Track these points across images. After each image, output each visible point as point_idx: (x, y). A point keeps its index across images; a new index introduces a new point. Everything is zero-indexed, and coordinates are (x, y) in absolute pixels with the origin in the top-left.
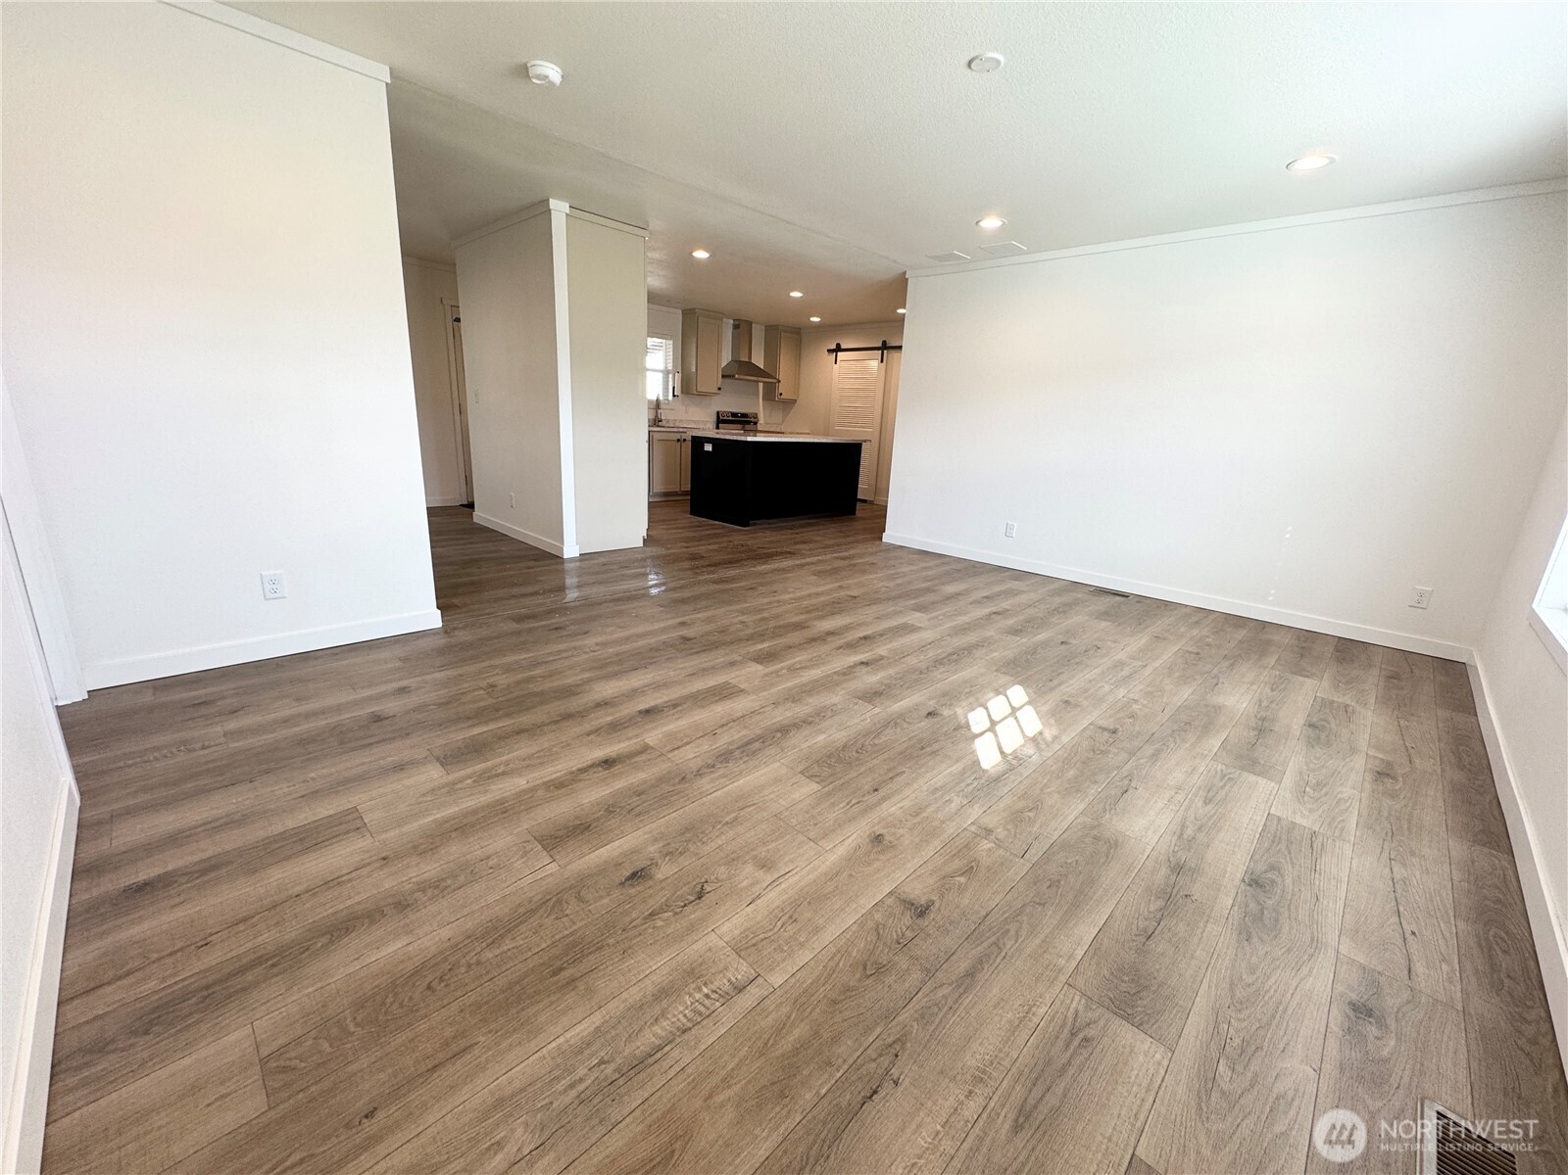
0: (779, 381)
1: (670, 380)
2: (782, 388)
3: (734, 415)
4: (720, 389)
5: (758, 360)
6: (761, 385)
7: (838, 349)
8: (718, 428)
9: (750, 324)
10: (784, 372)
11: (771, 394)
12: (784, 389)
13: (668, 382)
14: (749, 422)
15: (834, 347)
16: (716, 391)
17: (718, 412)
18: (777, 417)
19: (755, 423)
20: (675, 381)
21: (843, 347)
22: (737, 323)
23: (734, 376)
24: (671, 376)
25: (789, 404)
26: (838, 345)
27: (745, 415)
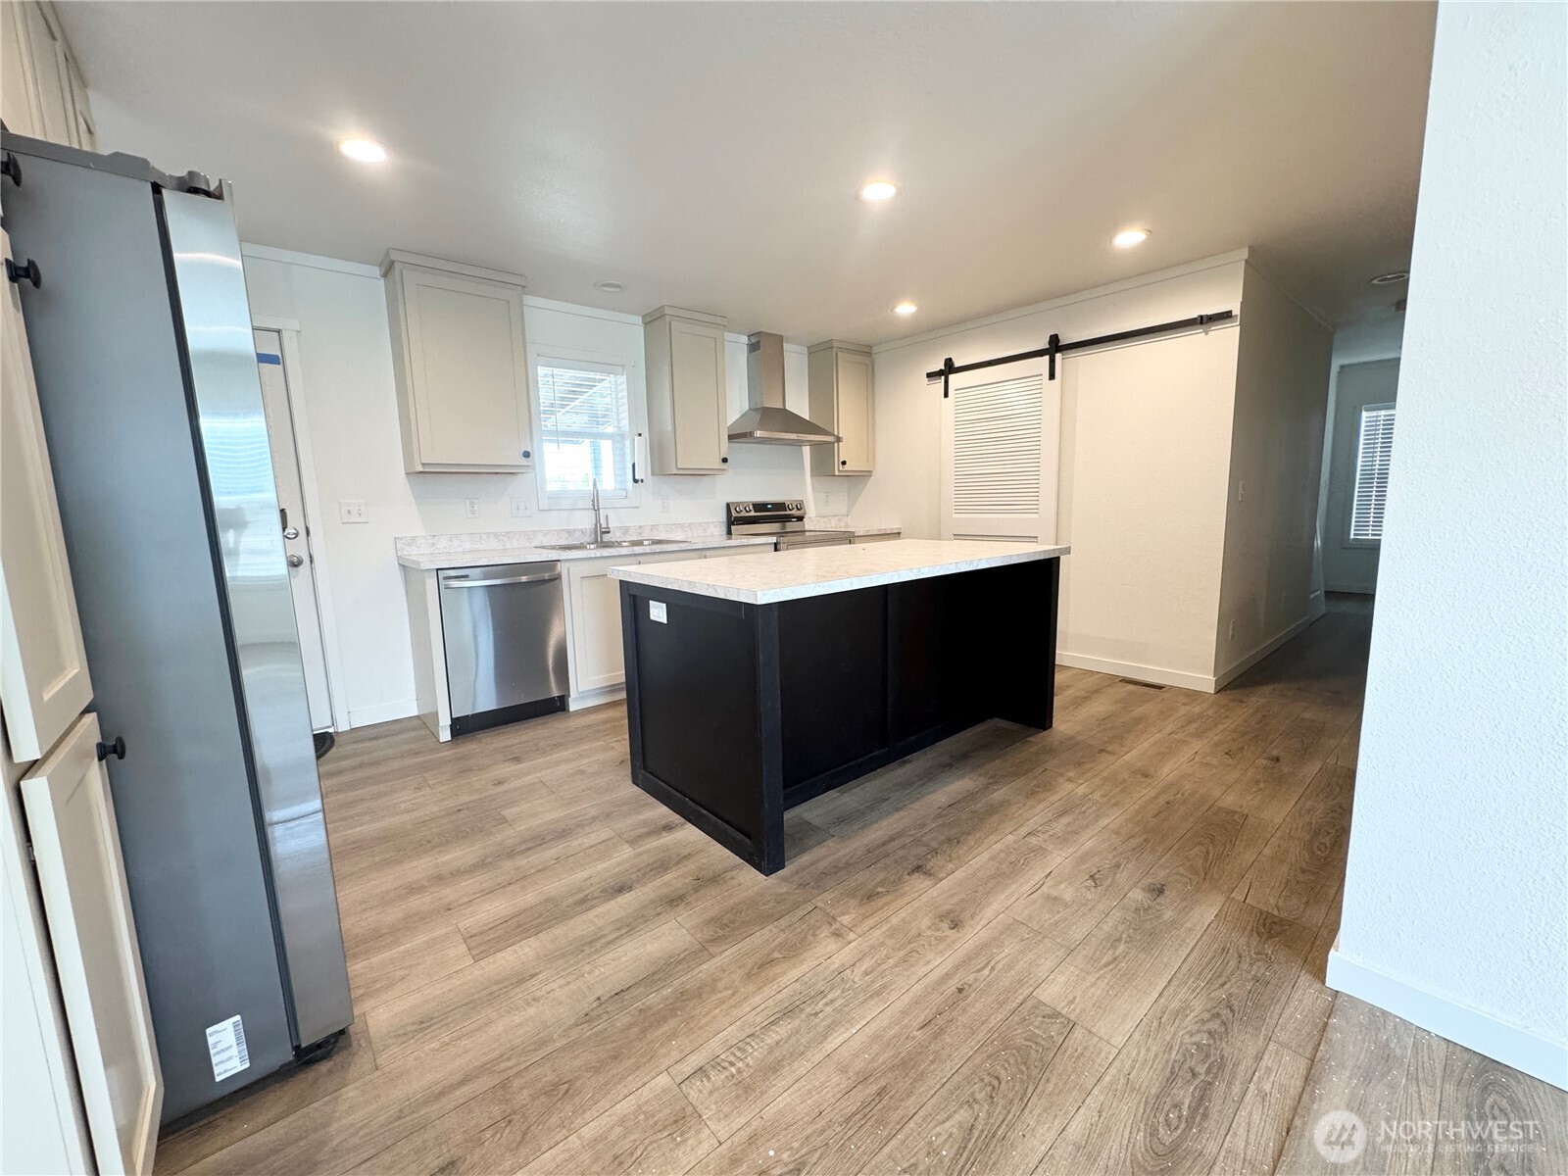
0: (839, 439)
1: (628, 450)
2: (844, 451)
3: (759, 507)
4: (725, 460)
5: (799, 404)
6: (807, 450)
7: (950, 368)
8: (729, 532)
9: (779, 340)
10: (847, 422)
11: (825, 462)
12: (848, 451)
13: (623, 455)
14: (788, 518)
15: (941, 366)
16: (718, 464)
17: (728, 505)
18: (839, 503)
19: (800, 519)
20: (639, 453)
21: (957, 364)
22: (754, 340)
23: (751, 434)
24: (628, 443)
25: (859, 478)
26: (949, 362)
27: (781, 506)
